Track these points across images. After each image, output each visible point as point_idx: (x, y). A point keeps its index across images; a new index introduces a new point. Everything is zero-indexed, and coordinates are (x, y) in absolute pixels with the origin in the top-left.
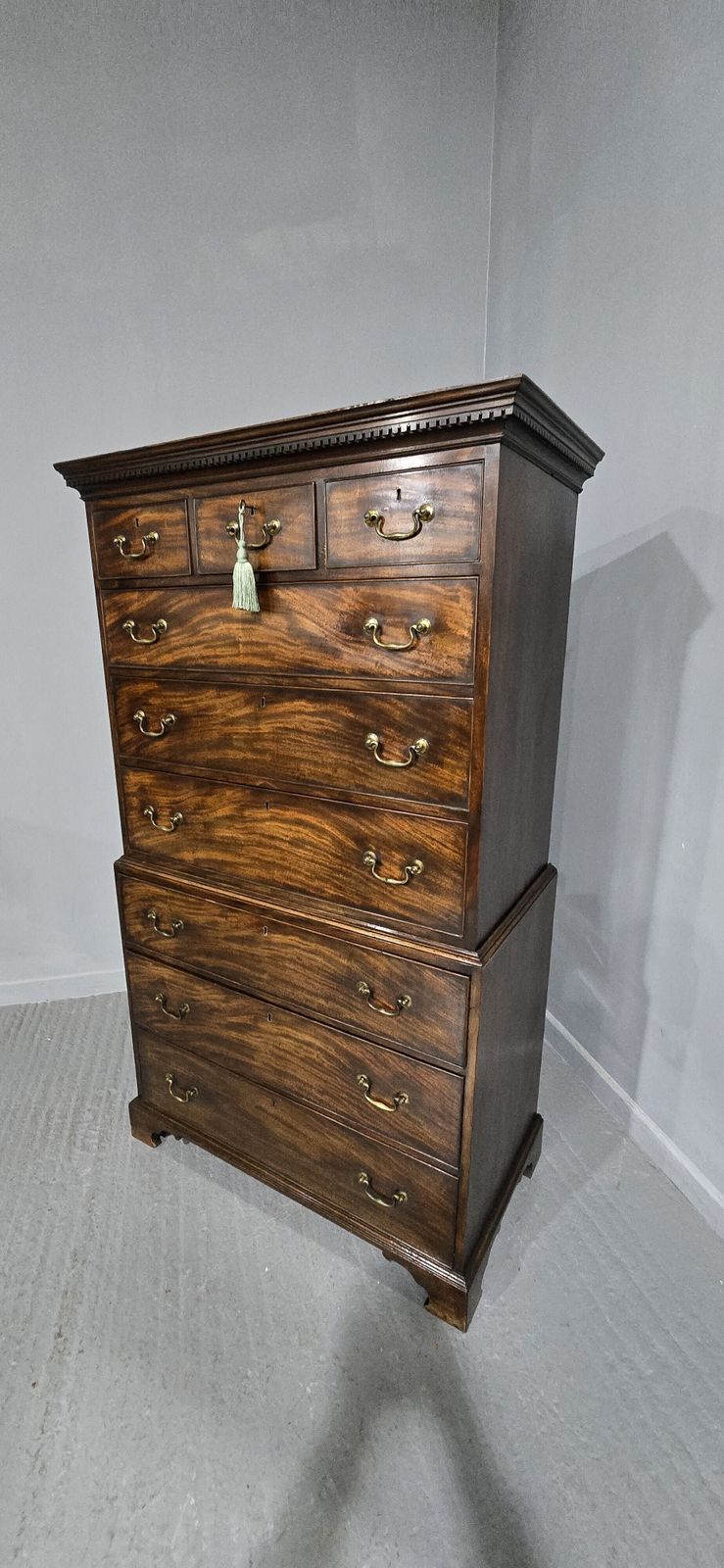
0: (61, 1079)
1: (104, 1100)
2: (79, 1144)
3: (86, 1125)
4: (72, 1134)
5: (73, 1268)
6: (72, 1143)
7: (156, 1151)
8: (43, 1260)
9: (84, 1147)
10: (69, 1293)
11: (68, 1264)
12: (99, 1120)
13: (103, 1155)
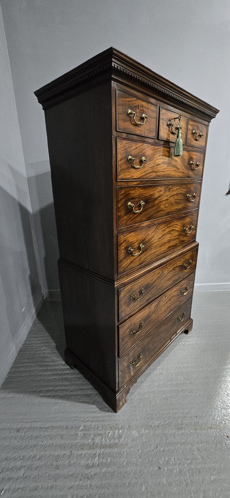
0: (57, 467)
1: (86, 432)
2: (117, 441)
3: (103, 440)
4: (110, 446)
5: (185, 428)
6: (116, 445)
7: (128, 402)
8: (182, 444)
9: (120, 437)
10: (196, 428)
11: (183, 431)
12: (102, 432)
13: (127, 426)
